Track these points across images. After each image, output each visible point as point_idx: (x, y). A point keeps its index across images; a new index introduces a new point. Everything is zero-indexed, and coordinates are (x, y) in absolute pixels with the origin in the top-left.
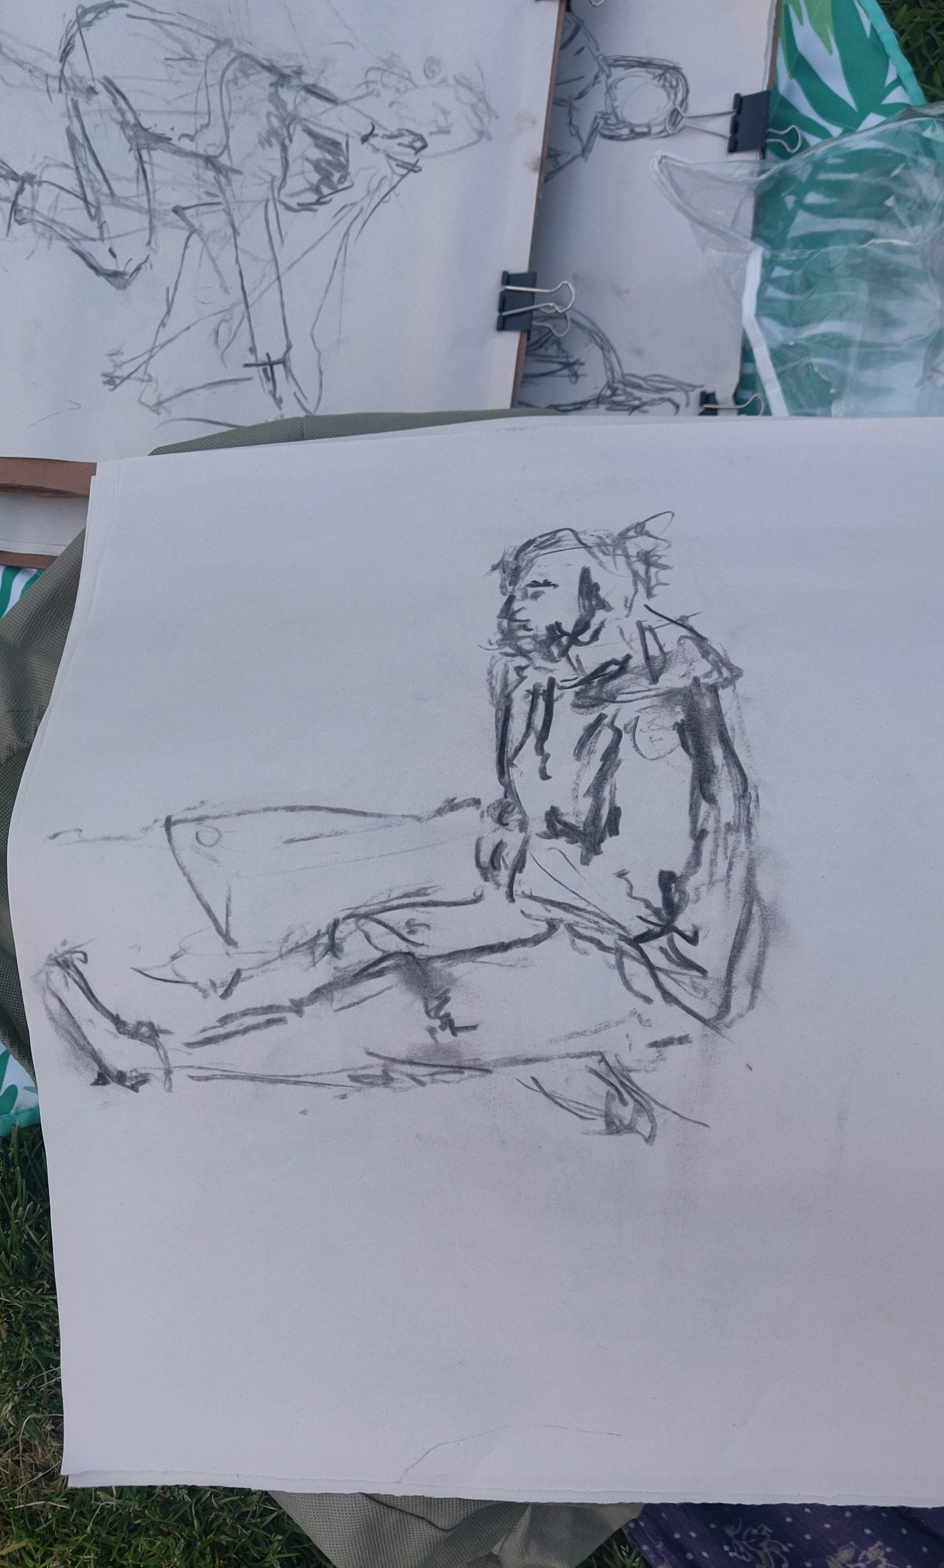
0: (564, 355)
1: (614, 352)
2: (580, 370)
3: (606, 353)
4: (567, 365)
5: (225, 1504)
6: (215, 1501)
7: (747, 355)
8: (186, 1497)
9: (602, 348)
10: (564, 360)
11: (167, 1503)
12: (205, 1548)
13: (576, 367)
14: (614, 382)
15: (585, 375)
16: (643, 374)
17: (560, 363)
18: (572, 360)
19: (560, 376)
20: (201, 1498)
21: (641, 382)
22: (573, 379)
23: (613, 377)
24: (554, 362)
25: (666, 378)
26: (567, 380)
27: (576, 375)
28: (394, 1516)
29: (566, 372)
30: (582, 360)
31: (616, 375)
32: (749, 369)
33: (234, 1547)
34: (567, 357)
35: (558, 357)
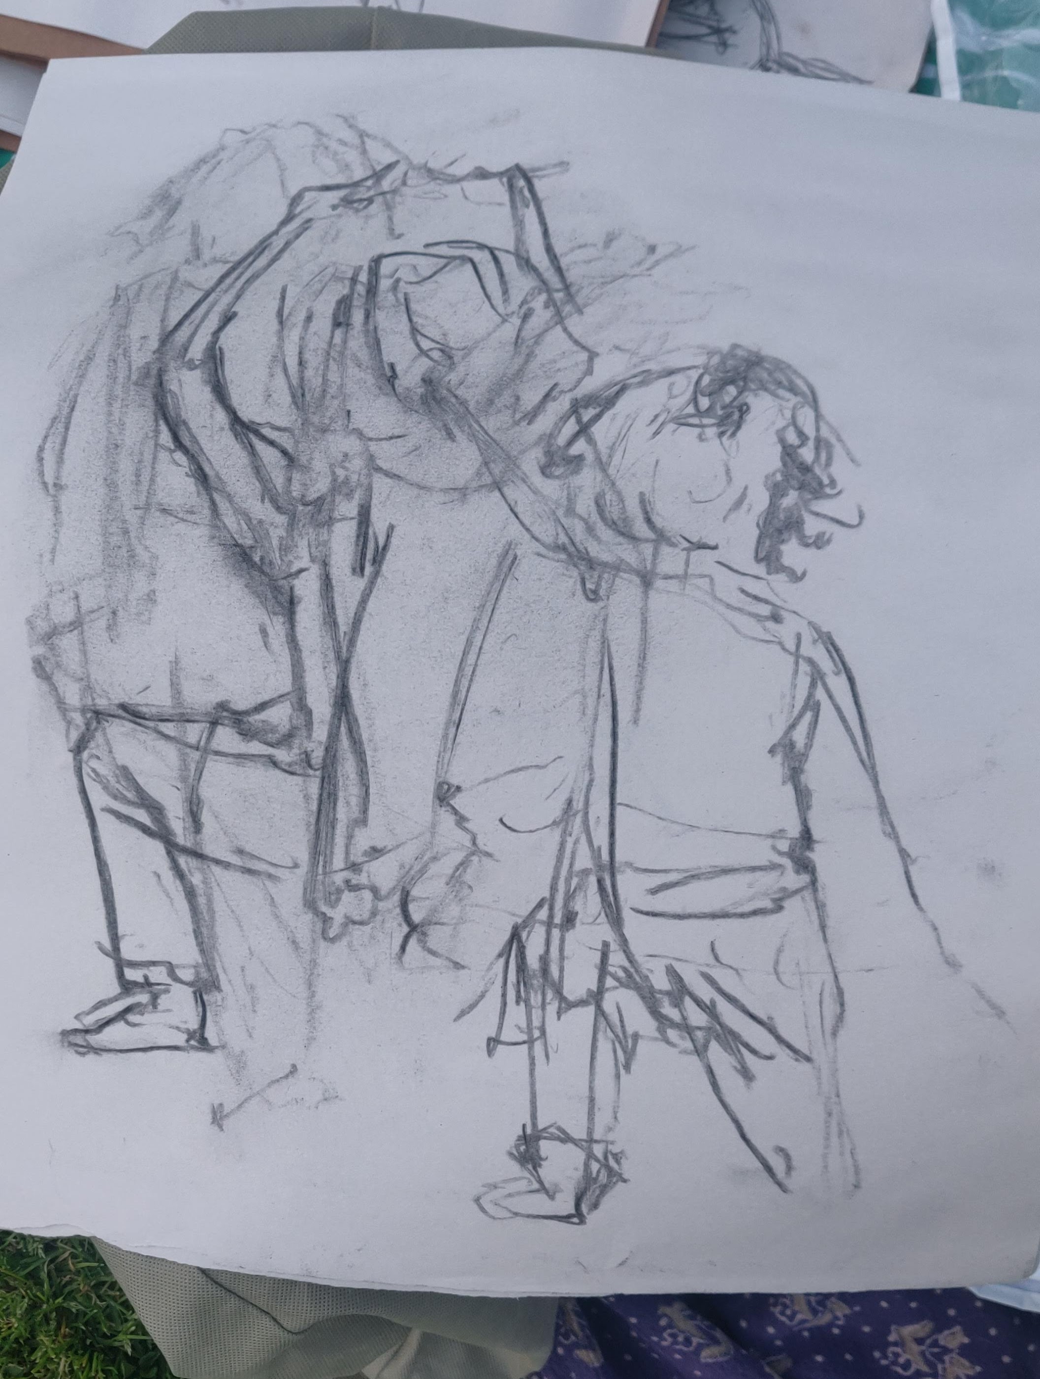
0: (716, 17)
1: (775, 24)
2: (731, 39)
3: (765, 24)
4: (718, 31)
5: (83, 1268)
6: (73, 1264)
7: (930, 55)
8: (40, 1251)
9: (762, 17)
10: (714, 24)
11: (20, 1254)
12: (51, 1312)
13: (727, 35)
14: (767, 60)
15: (735, 46)
16: (803, 56)
17: (710, 27)
18: (724, 26)
19: (706, 43)
20: (57, 1257)
21: (800, 66)
22: (721, 49)
23: (768, 53)
24: (702, 24)
25: (831, 65)
26: (713, 48)
27: (724, 45)
28: (233, 1302)
29: (714, 39)
30: (736, 28)
31: (771, 51)
32: (930, 74)
33: (84, 1316)
34: (718, 21)
35: (708, 19)
